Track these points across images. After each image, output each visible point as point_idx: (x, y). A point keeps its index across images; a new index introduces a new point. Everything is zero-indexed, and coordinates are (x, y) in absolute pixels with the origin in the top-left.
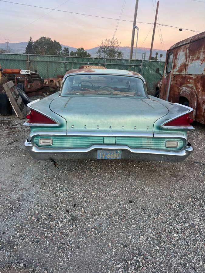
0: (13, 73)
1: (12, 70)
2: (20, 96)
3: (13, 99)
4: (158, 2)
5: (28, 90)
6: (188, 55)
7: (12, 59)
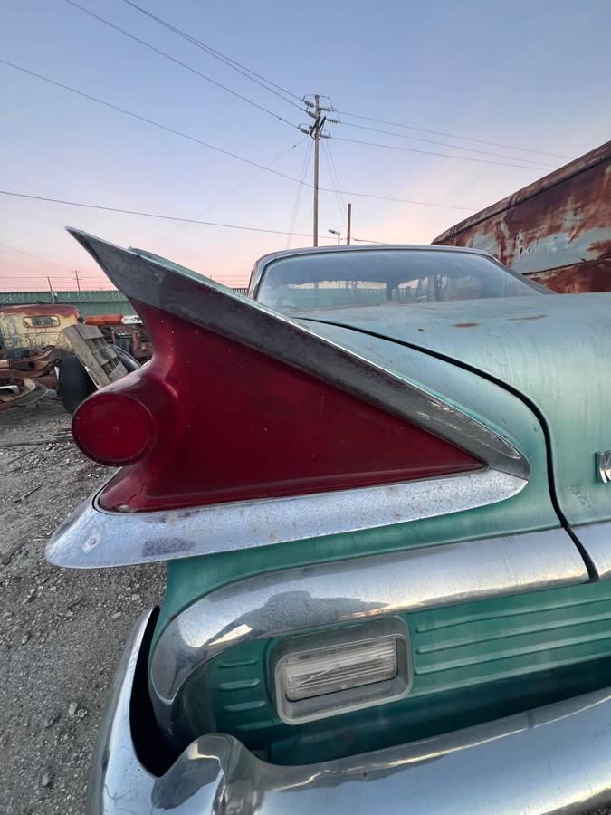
0: (107, 323)
1: (103, 318)
2: (120, 364)
3: (97, 366)
4: (350, 205)
5: (142, 355)
6: (507, 234)
7: (104, 300)
